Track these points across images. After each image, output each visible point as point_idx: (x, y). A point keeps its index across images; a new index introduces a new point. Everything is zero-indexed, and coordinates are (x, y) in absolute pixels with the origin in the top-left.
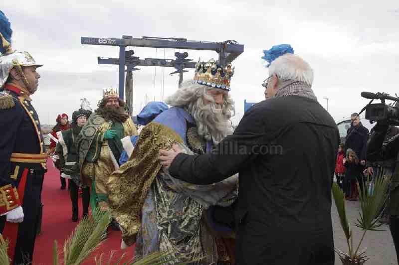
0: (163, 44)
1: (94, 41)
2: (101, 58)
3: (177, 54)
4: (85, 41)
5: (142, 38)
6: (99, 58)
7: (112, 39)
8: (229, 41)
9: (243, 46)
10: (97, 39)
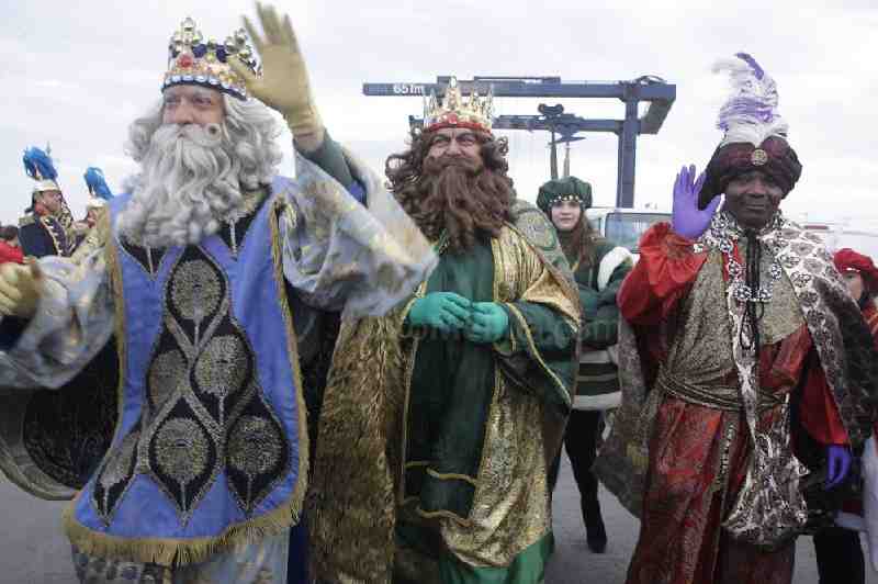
0: (513, 88)
1: (385, 90)
2: (416, 118)
3: (542, 108)
4: (370, 90)
5: (471, 79)
6: (411, 118)
7: (418, 85)
8: (644, 78)
9: (673, 88)
10: (390, 86)
